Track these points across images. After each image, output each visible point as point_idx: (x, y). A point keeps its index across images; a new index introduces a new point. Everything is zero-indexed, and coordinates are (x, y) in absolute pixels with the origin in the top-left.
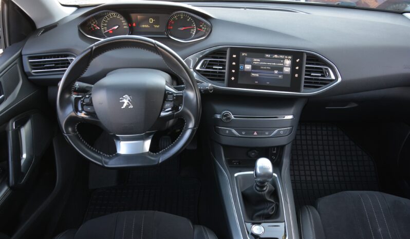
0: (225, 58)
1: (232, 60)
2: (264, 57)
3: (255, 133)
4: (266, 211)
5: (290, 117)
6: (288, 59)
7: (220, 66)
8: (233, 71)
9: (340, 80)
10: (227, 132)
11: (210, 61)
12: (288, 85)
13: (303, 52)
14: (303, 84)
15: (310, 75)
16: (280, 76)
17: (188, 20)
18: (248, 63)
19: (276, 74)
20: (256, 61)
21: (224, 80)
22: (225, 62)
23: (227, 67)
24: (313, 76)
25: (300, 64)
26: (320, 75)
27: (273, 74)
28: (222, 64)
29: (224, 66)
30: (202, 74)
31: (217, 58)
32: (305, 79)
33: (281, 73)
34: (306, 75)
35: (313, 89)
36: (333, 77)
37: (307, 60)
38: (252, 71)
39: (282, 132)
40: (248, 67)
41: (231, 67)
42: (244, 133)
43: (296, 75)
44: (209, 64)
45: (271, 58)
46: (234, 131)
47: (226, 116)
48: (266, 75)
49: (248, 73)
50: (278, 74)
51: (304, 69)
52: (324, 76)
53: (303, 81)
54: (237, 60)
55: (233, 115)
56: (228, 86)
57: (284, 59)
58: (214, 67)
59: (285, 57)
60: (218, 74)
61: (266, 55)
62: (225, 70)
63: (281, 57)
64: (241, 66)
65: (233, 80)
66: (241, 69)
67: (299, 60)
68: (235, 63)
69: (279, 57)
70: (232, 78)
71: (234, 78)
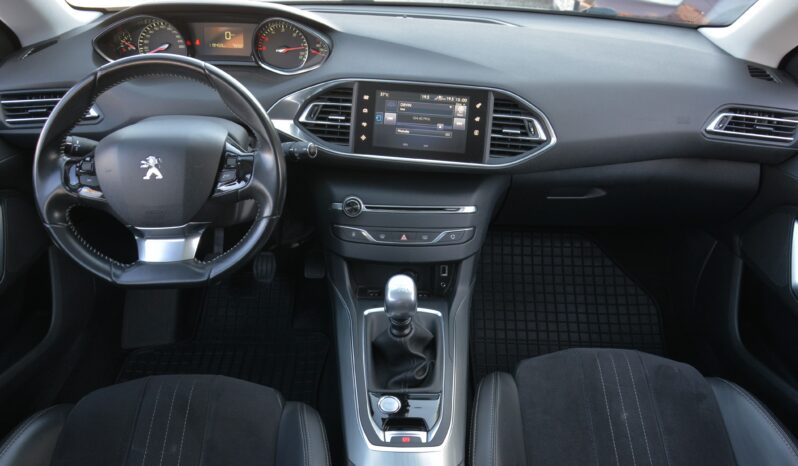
0: (350, 101)
1: (361, 104)
2: (419, 100)
3: (404, 238)
4: (409, 374)
5: (470, 209)
6: (462, 103)
7: (343, 114)
8: (364, 124)
9: (554, 140)
10: (354, 235)
11: (324, 106)
12: (462, 150)
13: (487, 91)
14: (488, 149)
15: (500, 132)
16: (447, 134)
17: (295, 35)
18: (392, 110)
19: (440, 130)
20: (406, 106)
21: (347, 141)
23: (353, 118)
24: (507, 134)
25: (483, 113)
26: (519, 132)
27: (435, 129)
28: (346, 112)
29: (349, 115)
30: (310, 130)
31: (337, 101)
32: (493, 139)
33: (450, 128)
34: (494, 132)
35: (507, 158)
36: (543, 136)
37: (496, 105)
38: (399, 124)
39: (453, 237)
40: (390, 117)
41: (360, 117)
42: (382, 237)
43: (476, 133)
44: (322, 112)
45: (431, 101)
46: (365, 233)
47: (348, 205)
48: (423, 131)
49: (392, 127)
50: (445, 130)
51: (490, 122)
52: (526, 134)
53: (488, 142)
54: (371, 104)
55: (364, 203)
56: (355, 152)
57: (454, 103)
58: (330, 117)
59: (457, 99)
60: (339, 130)
61: (423, 96)
62: (349, 122)
63: (449, 99)
64: (378, 116)
65: (364, 140)
66: (377, 120)
67: (480, 104)
68: (367, 110)
69: (445, 99)
70: (361, 137)
71: (365, 138)
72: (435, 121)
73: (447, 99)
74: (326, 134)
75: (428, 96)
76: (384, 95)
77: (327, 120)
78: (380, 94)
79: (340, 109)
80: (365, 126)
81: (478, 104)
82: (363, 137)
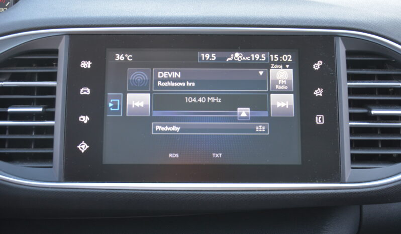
0: (53, 77)
1: (76, 77)
2: (195, 63)
6: (284, 65)
7: (38, 103)
8: (85, 119)
12: (293, 157)
13: (332, 37)
14: (346, 151)
15: (368, 117)
16: (261, 128)
18: (139, 88)
19: (244, 119)
20: (168, 78)
22: (52, 90)
23: (59, 109)
25: (328, 79)
27: (235, 119)
29: (51, 103)
31: (30, 77)
32: (354, 130)
33: (264, 114)
34: (353, 117)
37: (350, 64)
38: (156, 113)
40: (139, 101)
41: (75, 105)
43: (319, 120)
45: (220, 64)
48: (209, 125)
49: (142, 122)
50: (254, 119)
51: (344, 98)
53: (346, 138)
54: (96, 78)
56: (67, 180)
57: (267, 66)
58: (10, 110)
59: (272, 56)
60: (34, 136)
61: (203, 55)
62: (52, 119)
63: (255, 58)
64: (112, 101)
65: (85, 151)
66: (111, 109)
67: (320, 63)
68: (89, 90)
69: (248, 58)
70: (79, 147)
71: (87, 147)
72: (232, 103)
73: (251, 58)
74: (6, 146)
75: (213, 55)
76: (124, 58)
77: (8, 118)
78: (115, 57)
79: (33, 94)
80: (86, 122)
81: (317, 63)
82: (83, 147)
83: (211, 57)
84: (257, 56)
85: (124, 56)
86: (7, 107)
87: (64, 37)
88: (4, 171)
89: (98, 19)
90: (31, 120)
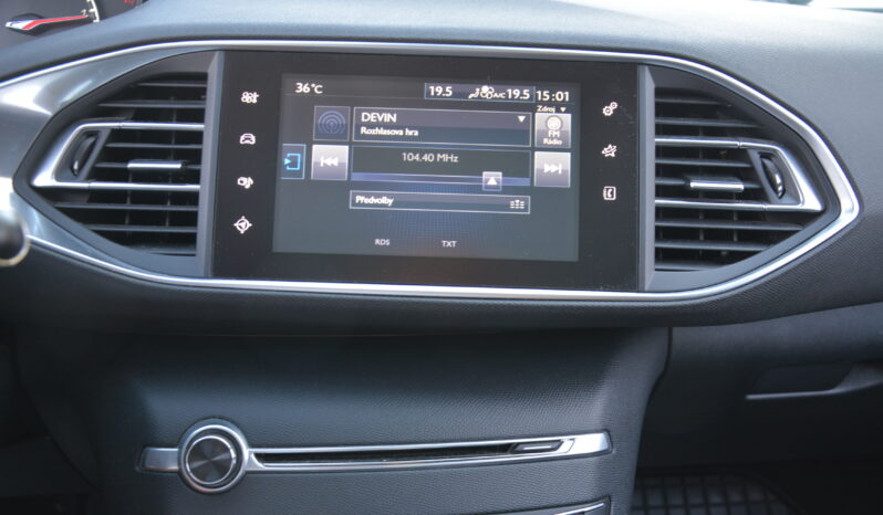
0: (198, 116)
1: (235, 118)
2: (419, 99)
5: (593, 443)
6: (558, 106)
7: (177, 155)
8: (246, 182)
9: (849, 210)
11: (117, 134)
12: (567, 249)
13: (634, 65)
14: (649, 244)
15: (684, 192)
16: (518, 204)
19: (492, 190)
20: (379, 122)
21: (190, 240)
22: (197, 137)
23: (207, 166)
25: (625, 131)
26: (740, 186)
27: (478, 189)
28: (187, 148)
29: (196, 157)
30: (66, 212)
32: (662, 212)
33: (524, 182)
34: (661, 191)
36: (810, 202)
37: (661, 110)
38: (357, 177)
40: (330, 157)
41: (232, 160)
43: (609, 194)
44: (107, 154)
45: (458, 103)
47: (197, 452)
48: (442, 197)
49: (335, 189)
50: (507, 190)
51: (649, 161)
52: (758, 195)
53: (649, 223)
54: (267, 120)
55: (251, 445)
56: (217, 275)
57: (531, 107)
58: (131, 165)
59: (539, 92)
60: (169, 208)
61: (432, 88)
62: (196, 180)
63: (513, 96)
64: (289, 155)
65: (246, 232)
66: (288, 168)
67: (613, 106)
68: (253, 138)
69: (501, 95)
70: (236, 225)
71: (249, 225)
72: (474, 164)
73: (507, 95)
74: (127, 221)
75: (448, 89)
76: (309, 90)
77: (130, 178)
78: (296, 87)
79: (170, 143)
80: (247, 187)
81: (609, 105)
82: (243, 225)
83: (444, 92)
84: (517, 93)
85: (309, 86)
86: (127, 161)
87: (217, 53)
88: (120, 260)
89: (269, 27)
90: (165, 181)
